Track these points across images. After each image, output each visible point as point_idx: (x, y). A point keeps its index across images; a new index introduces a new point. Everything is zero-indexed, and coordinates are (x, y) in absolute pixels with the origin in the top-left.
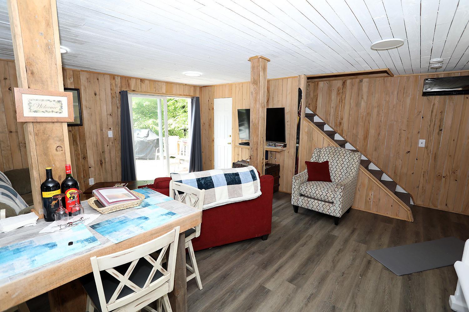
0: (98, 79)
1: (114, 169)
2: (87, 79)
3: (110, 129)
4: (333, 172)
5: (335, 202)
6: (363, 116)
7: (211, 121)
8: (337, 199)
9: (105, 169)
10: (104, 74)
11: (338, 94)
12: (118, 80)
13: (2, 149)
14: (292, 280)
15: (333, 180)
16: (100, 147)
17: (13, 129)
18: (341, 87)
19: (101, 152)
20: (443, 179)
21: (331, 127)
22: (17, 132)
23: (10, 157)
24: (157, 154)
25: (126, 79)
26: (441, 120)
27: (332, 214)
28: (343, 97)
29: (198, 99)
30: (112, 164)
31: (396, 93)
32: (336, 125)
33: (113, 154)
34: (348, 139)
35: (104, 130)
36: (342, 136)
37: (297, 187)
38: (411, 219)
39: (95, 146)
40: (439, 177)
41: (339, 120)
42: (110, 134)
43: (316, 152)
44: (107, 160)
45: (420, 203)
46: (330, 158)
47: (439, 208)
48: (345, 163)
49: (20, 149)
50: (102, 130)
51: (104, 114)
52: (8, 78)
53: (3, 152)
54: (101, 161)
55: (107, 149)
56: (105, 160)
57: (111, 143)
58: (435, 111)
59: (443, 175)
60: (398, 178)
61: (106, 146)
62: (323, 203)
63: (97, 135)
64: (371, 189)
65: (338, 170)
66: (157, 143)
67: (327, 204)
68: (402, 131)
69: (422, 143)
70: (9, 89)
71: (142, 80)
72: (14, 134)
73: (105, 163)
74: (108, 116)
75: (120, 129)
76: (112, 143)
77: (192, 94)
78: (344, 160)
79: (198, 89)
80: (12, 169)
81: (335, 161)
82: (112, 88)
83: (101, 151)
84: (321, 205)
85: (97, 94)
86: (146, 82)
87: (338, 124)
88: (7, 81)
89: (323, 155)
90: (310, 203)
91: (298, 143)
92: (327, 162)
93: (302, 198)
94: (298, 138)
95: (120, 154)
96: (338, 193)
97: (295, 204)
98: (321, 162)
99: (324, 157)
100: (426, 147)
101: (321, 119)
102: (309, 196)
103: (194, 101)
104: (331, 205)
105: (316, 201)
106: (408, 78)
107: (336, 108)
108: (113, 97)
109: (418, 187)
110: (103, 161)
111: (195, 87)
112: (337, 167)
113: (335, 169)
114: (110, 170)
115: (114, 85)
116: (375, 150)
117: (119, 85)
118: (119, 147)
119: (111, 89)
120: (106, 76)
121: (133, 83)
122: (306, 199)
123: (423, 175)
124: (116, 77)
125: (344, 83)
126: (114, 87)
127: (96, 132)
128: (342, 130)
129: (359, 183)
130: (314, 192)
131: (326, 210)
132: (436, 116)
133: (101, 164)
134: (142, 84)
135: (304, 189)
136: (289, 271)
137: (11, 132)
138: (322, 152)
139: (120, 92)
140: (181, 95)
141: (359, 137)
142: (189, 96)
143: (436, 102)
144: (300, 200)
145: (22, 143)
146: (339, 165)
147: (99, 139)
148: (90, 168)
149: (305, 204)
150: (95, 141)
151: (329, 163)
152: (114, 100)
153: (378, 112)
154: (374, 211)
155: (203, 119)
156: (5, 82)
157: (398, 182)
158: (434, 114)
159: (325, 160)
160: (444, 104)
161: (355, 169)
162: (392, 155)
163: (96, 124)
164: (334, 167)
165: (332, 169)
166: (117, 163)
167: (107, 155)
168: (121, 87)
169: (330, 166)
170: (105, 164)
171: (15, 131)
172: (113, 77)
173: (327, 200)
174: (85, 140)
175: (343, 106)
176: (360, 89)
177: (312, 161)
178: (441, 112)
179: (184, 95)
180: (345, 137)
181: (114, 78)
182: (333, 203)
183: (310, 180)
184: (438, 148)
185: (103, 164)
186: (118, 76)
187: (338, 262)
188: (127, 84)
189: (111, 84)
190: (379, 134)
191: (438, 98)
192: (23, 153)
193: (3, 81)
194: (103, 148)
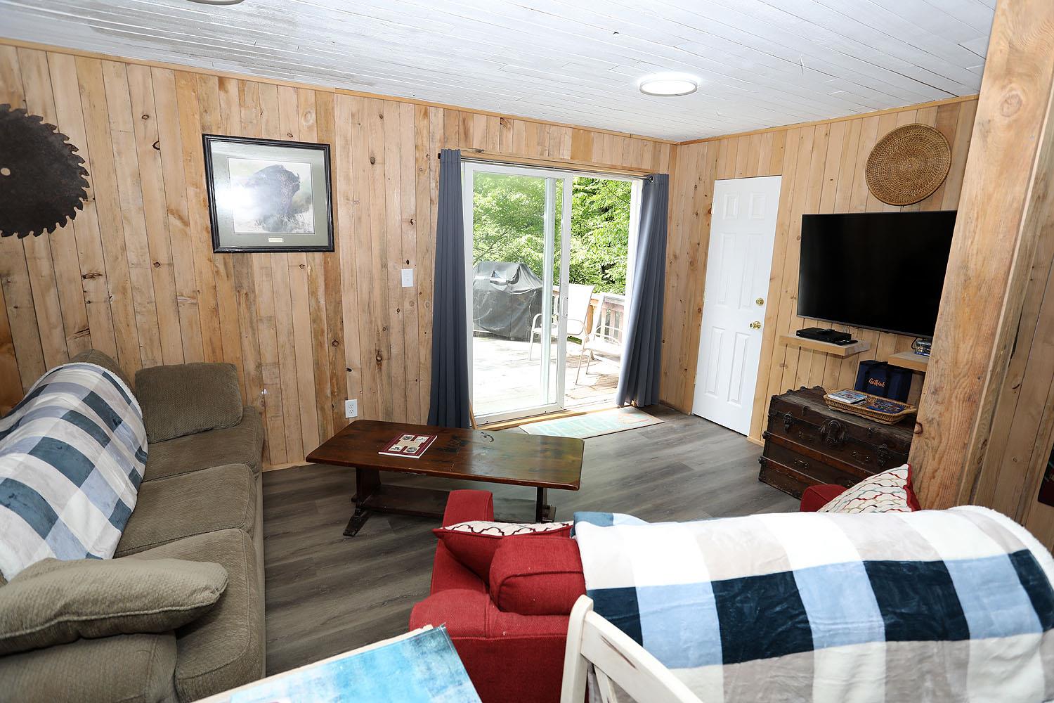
0: (381, 117)
1: (411, 376)
2: (353, 115)
3: (408, 262)
7: (697, 250)
9: (389, 377)
10: (399, 101)
12: (437, 118)
13: (138, 308)
16: (378, 312)
17: (163, 259)
19: (381, 330)
22: (171, 265)
23: (155, 331)
24: (534, 330)
25: (460, 118)
29: (664, 181)
30: (409, 363)
33: (412, 333)
35: (390, 264)
39: (364, 311)
42: (408, 278)
44: (394, 351)
49: (178, 312)
50: (384, 266)
51: (395, 218)
52: (152, 114)
53: (138, 317)
54: (379, 353)
55: (395, 319)
56: (389, 352)
57: (407, 305)
61: (393, 311)
63: (371, 279)
66: (535, 301)
70: (154, 146)
71: (505, 120)
72: (164, 270)
73: (389, 358)
74: (406, 226)
75: (433, 266)
76: (412, 304)
77: (647, 165)
79: (666, 151)
80: (160, 364)
82: (420, 143)
83: (380, 324)
85: (378, 160)
86: (517, 125)
88: (150, 122)
95: (430, 335)
103: (652, 187)
108: (421, 170)
110: (385, 354)
111: (657, 143)
114: (400, 379)
115: (425, 133)
117: (439, 134)
118: (429, 315)
119: (417, 148)
120: (404, 107)
121: (478, 128)
124: (433, 109)
126: (425, 140)
127: (370, 272)
133: (379, 362)
134: (505, 131)
137: (157, 264)
139: (439, 156)
140: (614, 166)
142: (639, 171)
145: (182, 295)
147: (377, 293)
148: (349, 370)
150: (366, 296)
152: (423, 178)
155: (676, 242)
156: (146, 127)
163: (370, 248)
166: (422, 360)
167: (395, 338)
168: (445, 139)
170: (389, 365)
171: (167, 262)
172: (424, 109)
174: (338, 292)
179: (624, 168)
181: (426, 114)
185: (384, 363)
186: (437, 107)
188: (462, 130)
189: (417, 133)
192: (184, 322)
193: (140, 124)
194: (386, 317)
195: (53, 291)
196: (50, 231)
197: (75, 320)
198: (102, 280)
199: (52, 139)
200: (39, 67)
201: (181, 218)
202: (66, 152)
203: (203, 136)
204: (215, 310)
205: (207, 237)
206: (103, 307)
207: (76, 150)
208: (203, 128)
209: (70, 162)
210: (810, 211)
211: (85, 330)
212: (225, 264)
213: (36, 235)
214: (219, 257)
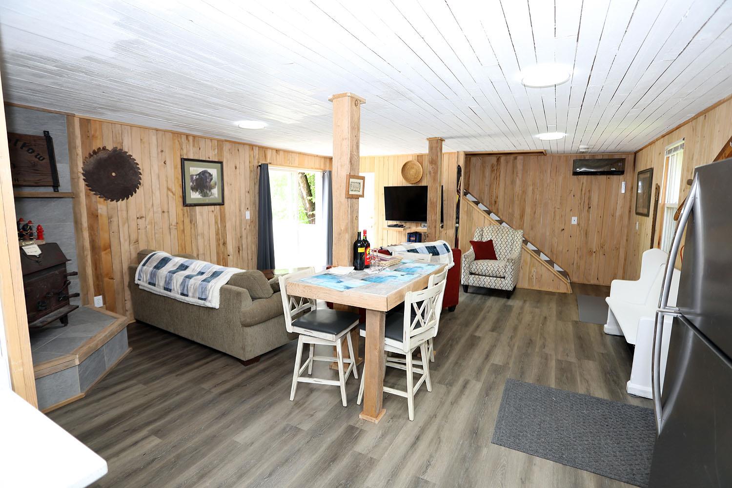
0: (238, 150)
1: (250, 258)
2: (229, 150)
3: (248, 209)
4: (498, 250)
5: (507, 276)
6: (519, 194)
8: (509, 273)
9: (243, 258)
10: (244, 144)
11: (492, 171)
12: (256, 151)
13: (156, 231)
14: (493, 330)
15: (498, 258)
16: (238, 230)
17: (166, 210)
18: (495, 163)
19: (239, 237)
20: (594, 254)
21: (485, 206)
22: (168, 212)
25: (263, 150)
26: (589, 198)
27: (504, 289)
28: (498, 174)
29: (330, 173)
30: (249, 252)
31: (549, 171)
32: (491, 204)
34: (504, 219)
35: (242, 210)
36: (497, 215)
37: (467, 266)
38: (570, 291)
39: (233, 229)
40: (591, 252)
41: (494, 198)
42: (248, 215)
43: (478, 232)
44: (244, 246)
45: (575, 279)
46: (494, 237)
47: (592, 282)
48: (509, 241)
49: (170, 232)
50: (240, 210)
51: (243, 191)
52: (164, 150)
53: (156, 235)
54: (239, 248)
55: (244, 233)
56: (242, 247)
57: (248, 227)
58: (584, 189)
59: (594, 250)
60: (555, 257)
61: (243, 229)
62: (495, 279)
63: (236, 217)
64: (533, 266)
65: (503, 248)
67: (499, 279)
68: (557, 209)
69: (574, 220)
70: (164, 163)
71: (277, 151)
72: (166, 214)
73: (242, 250)
74: (247, 194)
75: (257, 210)
76: (249, 226)
77: (323, 167)
78: (508, 238)
81: (499, 240)
82: (250, 160)
83: (239, 235)
84: (493, 281)
85: (238, 167)
86: (281, 153)
87: (493, 203)
88: (163, 153)
89: (486, 234)
90: (482, 280)
91: (458, 223)
92: (491, 241)
93: (473, 276)
94: (458, 218)
96: (509, 267)
97: (466, 283)
98: (484, 241)
99: (488, 236)
100: (578, 224)
101: (474, 197)
102: (480, 273)
103: (326, 176)
104: (503, 279)
105: (488, 278)
106: (560, 157)
107: (490, 186)
108: (251, 171)
109: (573, 264)
111: (325, 158)
112: (502, 245)
113: (500, 248)
114: (246, 259)
115: (252, 156)
116: (532, 229)
117: (257, 157)
118: (255, 231)
119: (250, 162)
120: (245, 146)
121: (269, 154)
122: (477, 276)
123: (577, 251)
124: (255, 147)
125: (498, 160)
126: (252, 159)
127: (236, 213)
128: (498, 209)
129: (522, 261)
130: (485, 268)
131: (498, 285)
132: (585, 194)
133: (239, 252)
134: (277, 154)
135: (474, 267)
136: (487, 325)
137: (163, 212)
138: (485, 232)
139: (259, 166)
140: (312, 168)
141: (515, 216)
142: (320, 169)
143: (585, 182)
144: (471, 279)
146: (504, 243)
147: (238, 222)
148: (229, 255)
149: (476, 282)
150: (234, 224)
151: (493, 242)
153: (533, 190)
154: (536, 287)
156: (162, 155)
157: (554, 261)
158: (583, 192)
159: (489, 239)
160: (591, 183)
161: (520, 245)
162: (548, 234)
163: (235, 203)
164: (498, 245)
165: (496, 248)
167: (244, 241)
169: (494, 245)
170: (242, 253)
172: (252, 146)
173: (498, 276)
174: (225, 222)
175: (497, 183)
176: (514, 167)
177: (476, 241)
178: (589, 191)
179: (315, 168)
180: (501, 217)
181: (252, 149)
182: (504, 278)
183: (477, 258)
184: (588, 225)
185: (241, 251)
187: (522, 319)
188: (264, 155)
189: (250, 156)
190: (535, 213)
191: (585, 177)
192: (172, 236)
193: (160, 154)
194: (241, 232)
195: (127, 225)
196: (127, 199)
197: (134, 237)
198: (144, 219)
199: (130, 160)
200: (128, 132)
201: (172, 192)
202: (135, 165)
203: (181, 159)
204: (183, 231)
205: (181, 200)
206: (144, 231)
207: (138, 164)
208: (181, 155)
209: (136, 170)
210: (387, 186)
211: (137, 241)
212: (187, 211)
213: (122, 200)
214: (185, 208)
